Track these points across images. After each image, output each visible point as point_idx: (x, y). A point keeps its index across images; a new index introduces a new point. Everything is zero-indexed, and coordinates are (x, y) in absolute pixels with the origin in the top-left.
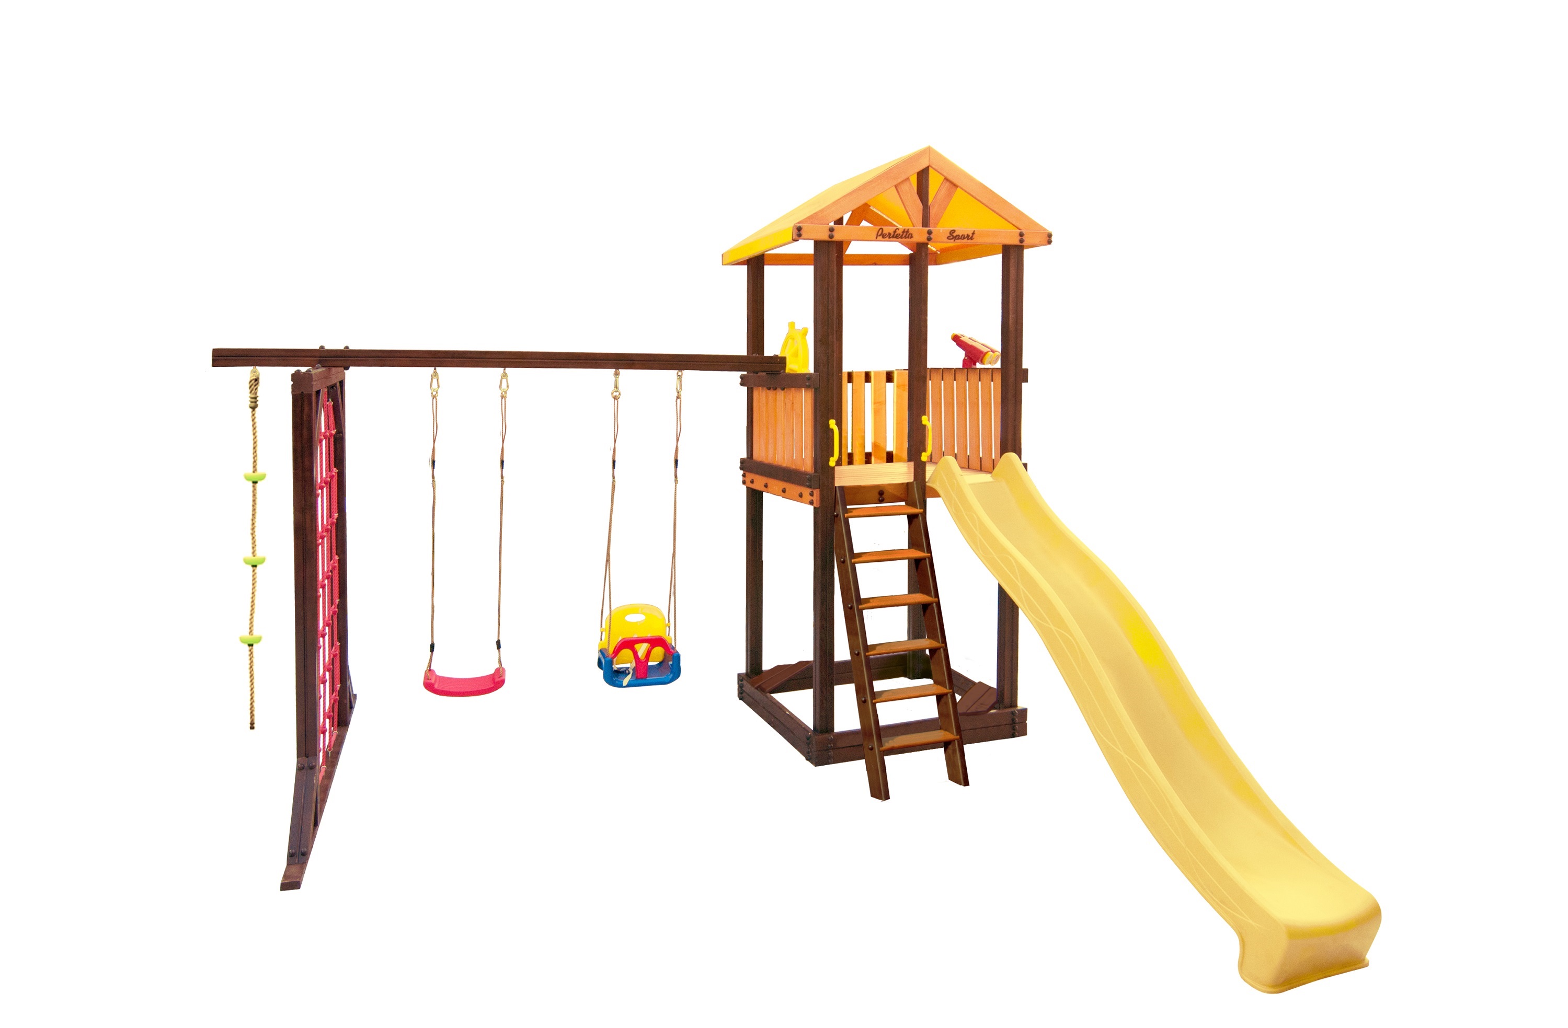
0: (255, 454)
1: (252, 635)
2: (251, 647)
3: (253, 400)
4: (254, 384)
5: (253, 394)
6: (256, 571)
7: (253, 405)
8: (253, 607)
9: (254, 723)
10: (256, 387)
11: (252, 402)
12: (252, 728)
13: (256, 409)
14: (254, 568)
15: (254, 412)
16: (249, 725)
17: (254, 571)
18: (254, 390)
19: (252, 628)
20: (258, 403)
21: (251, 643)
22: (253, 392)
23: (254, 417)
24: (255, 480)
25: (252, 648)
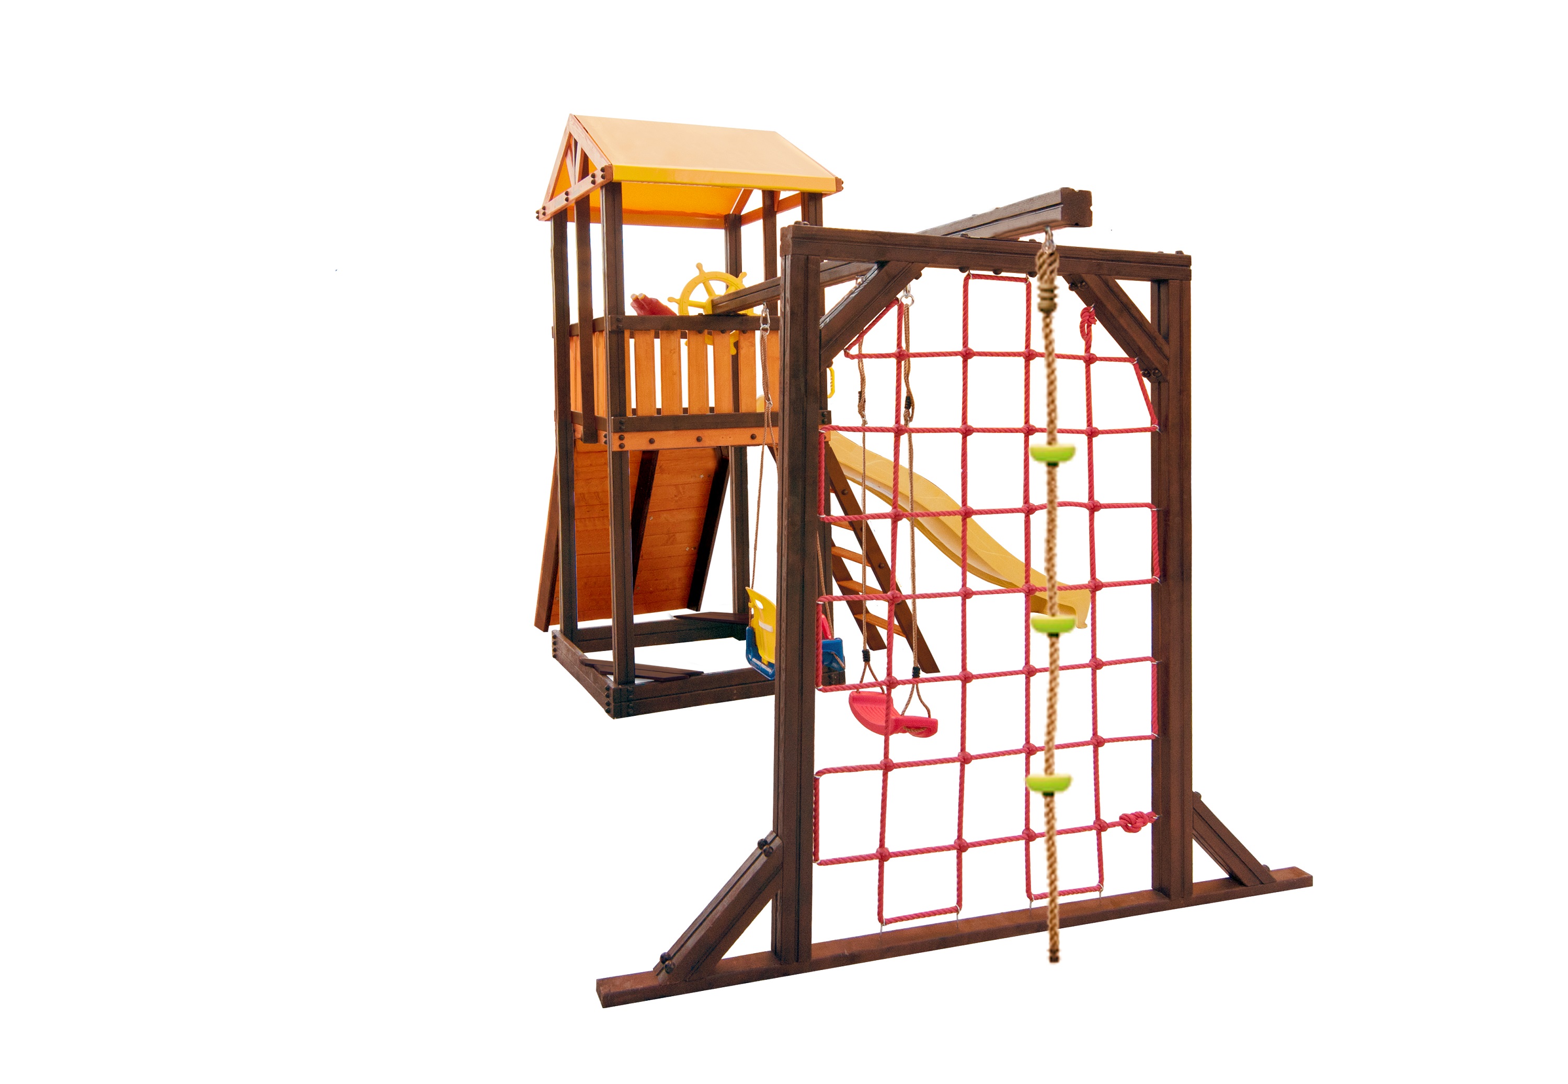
0: (1052, 407)
1: (1051, 773)
2: (1048, 799)
3: (1046, 295)
4: (1048, 261)
5: (1046, 282)
6: (1057, 646)
7: (1046, 304)
8: (1053, 718)
9: (1057, 950)
10: (1051, 268)
11: (1043, 299)
12: (1054, 958)
13: (1054, 314)
14: (1054, 639)
15: (1048, 320)
16: (1048, 954)
17: (1052, 645)
18: (1048, 273)
19: (1051, 761)
20: (1056, 300)
21: (1049, 790)
22: (1046, 277)
23: (1048, 331)
24: (1053, 460)
25: (1052, 801)
